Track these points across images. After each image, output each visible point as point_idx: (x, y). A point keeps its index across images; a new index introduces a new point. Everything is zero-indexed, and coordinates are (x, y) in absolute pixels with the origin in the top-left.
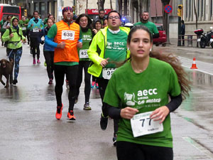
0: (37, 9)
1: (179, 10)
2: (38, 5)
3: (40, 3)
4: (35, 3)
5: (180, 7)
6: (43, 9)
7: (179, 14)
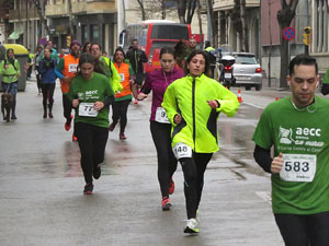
0: (87, 35)
1: (305, 35)
2: (87, 28)
3: (91, 26)
4: (83, 26)
5: (307, 31)
6: (96, 34)
7: (305, 42)
